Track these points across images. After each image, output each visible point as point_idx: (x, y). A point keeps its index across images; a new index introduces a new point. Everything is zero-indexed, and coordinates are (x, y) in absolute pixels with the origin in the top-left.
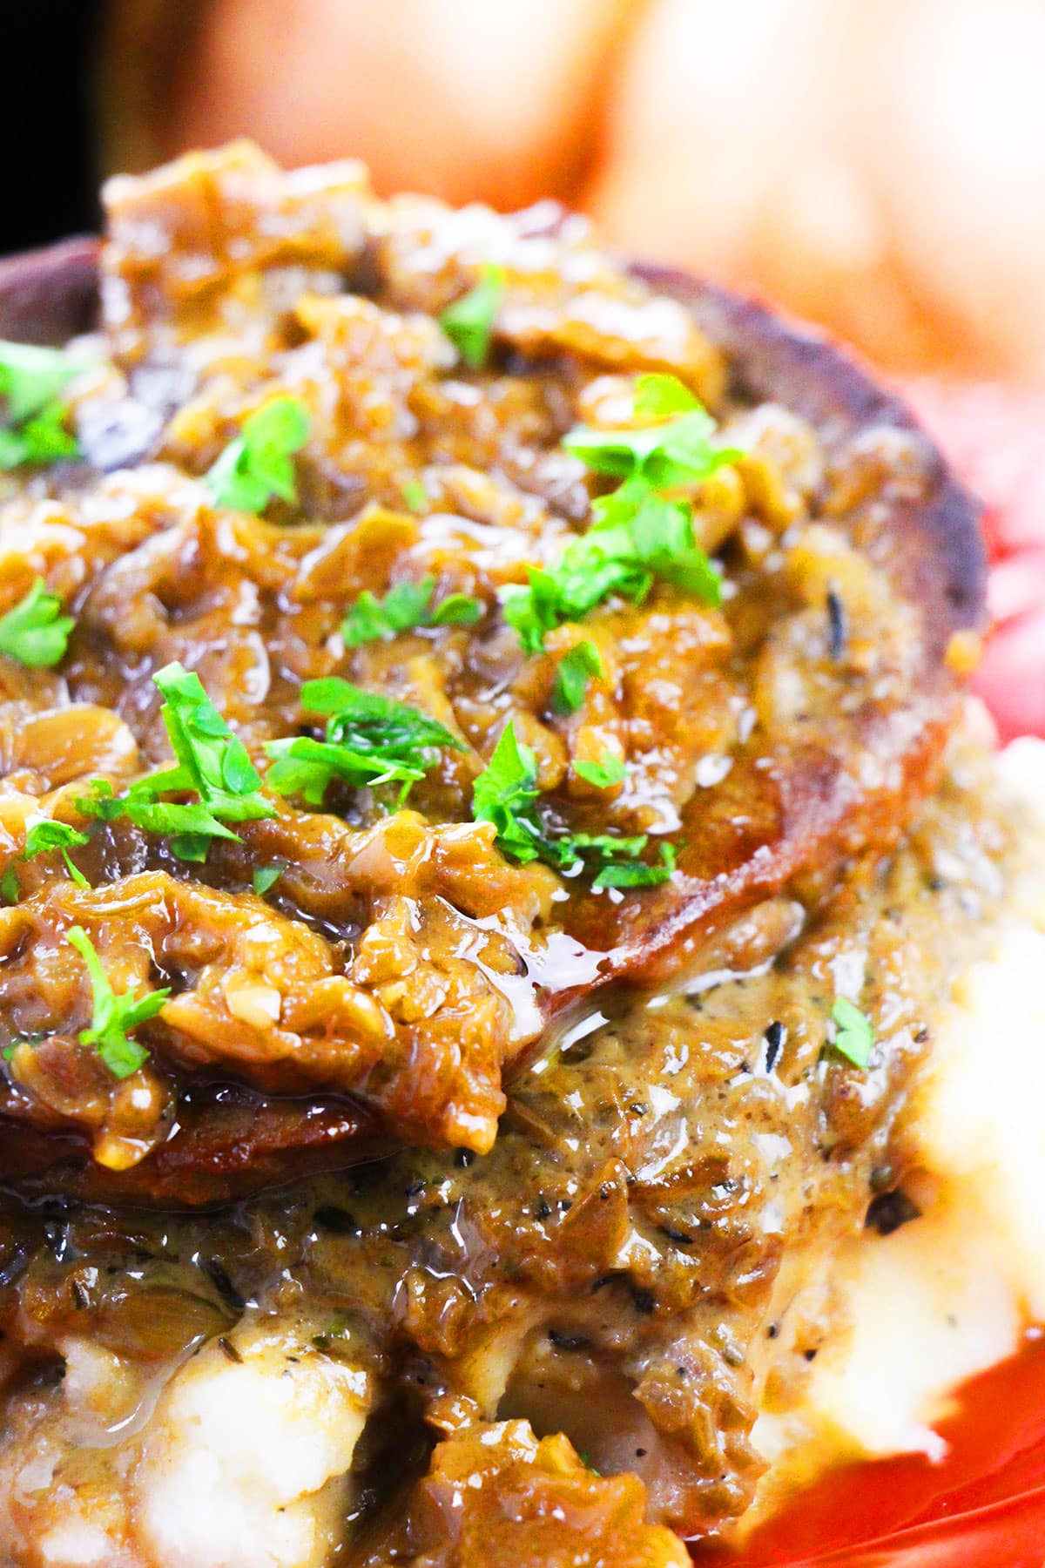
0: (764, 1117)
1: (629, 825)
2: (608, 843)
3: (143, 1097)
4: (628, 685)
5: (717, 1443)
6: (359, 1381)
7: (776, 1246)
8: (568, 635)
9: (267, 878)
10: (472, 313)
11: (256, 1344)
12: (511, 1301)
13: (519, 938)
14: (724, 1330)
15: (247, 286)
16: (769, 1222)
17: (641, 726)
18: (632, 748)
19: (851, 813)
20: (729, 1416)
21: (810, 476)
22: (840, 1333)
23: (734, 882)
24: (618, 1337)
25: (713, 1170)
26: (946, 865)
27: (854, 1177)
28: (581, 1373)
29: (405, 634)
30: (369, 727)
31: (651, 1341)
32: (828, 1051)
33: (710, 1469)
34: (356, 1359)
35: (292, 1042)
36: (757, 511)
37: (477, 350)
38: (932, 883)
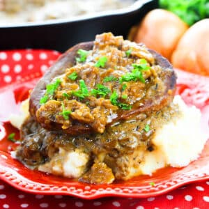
0: (135, 135)
1: (127, 103)
2: (124, 104)
3: (68, 122)
4: (130, 89)
5: (124, 168)
6: (88, 156)
7: (134, 149)
8: (125, 83)
9: (87, 103)
10: (129, 52)
11: (77, 150)
12: (104, 150)
13: (111, 112)
14: (127, 157)
15: (107, 47)
16: (133, 146)
17: (131, 93)
18: (129, 96)
19: (153, 106)
20: (126, 166)
21: (160, 72)
22: (144, 162)
23: (137, 111)
24: (116, 156)
25: (128, 140)
26: (165, 114)
27: (145, 144)
28: (111, 159)
29: (110, 81)
30: (102, 89)
31: (119, 157)
32: (144, 130)
33: (123, 171)
34: (88, 154)
35: (83, 118)
36: (152, 75)
37: (128, 55)
38: (162, 115)
